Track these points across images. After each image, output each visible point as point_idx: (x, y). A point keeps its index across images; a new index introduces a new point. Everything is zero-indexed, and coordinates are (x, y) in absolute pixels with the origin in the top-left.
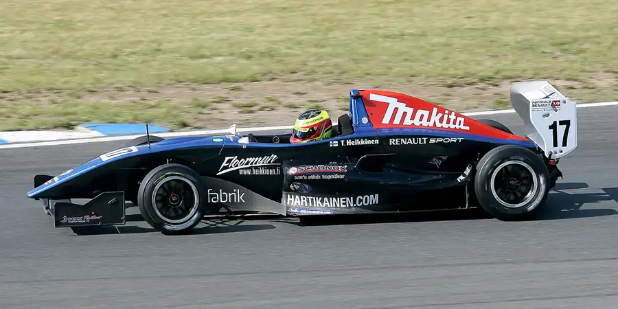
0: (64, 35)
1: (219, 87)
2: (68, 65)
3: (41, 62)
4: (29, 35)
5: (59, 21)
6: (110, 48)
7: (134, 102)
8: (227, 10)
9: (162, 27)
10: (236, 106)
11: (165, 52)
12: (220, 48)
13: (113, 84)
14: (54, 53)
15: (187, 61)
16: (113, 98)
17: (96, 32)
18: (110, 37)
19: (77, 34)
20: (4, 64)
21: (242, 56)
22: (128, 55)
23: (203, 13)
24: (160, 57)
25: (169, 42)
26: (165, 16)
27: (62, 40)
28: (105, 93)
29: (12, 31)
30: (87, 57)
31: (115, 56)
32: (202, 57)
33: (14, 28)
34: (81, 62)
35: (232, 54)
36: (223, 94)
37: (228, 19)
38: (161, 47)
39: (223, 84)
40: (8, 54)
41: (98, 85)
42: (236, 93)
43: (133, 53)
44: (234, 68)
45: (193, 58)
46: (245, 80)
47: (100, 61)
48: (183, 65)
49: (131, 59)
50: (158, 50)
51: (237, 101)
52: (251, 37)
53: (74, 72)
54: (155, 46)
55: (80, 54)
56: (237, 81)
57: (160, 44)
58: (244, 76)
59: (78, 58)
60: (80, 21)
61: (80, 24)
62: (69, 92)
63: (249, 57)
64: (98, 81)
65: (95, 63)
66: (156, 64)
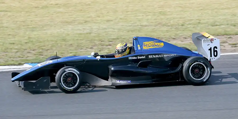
0: (163, 17)
1: (223, 37)
2: (165, 29)
3: (154, 27)
4: (150, 17)
5: (161, 12)
6: (181, 22)
7: (191, 43)
8: (225, 7)
9: (201, 14)
10: (230, 44)
11: (202, 24)
12: (223, 22)
13: (182, 36)
14: (159, 24)
15: (210, 27)
16: (182, 41)
17: (175, 16)
18: (181, 18)
19: (168, 17)
20: (140, 28)
21: (232, 25)
22: (187, 25)
23: (216, 8)
24: (200, 25)
25: (203, 20)
26: (202, 10)
27: (162, 19)
28: (179, 39)
29: (143, 16)
30: (172, 26)
31: (182, 25)
32: (217, 25)
33: (143, 14)
34: (169, 28)
35: (228, 25)
36: (225, 40)
37: (226, 11)
38: (201, 22)
39: (225, 36)
40: (141, 24)
41: (177, 36)
42: (230, 39)
43: (190, 24)
44: (229, 30)
45: (213, 26)
46: (233, 35)
47: (177, 27)
48: (209, 28)
49: (189, 26)
50: (199, 23)
51: (230, 43)
52: (236, 18)
53: (167, 31)
54: (198, 21)
55: (169, 24)
56: (230, 35)
57: (200, 21)
58: (232, 33)
59: (169, 26)
60: (169, 12)
61: (168, 13)
62: (166, 39)
63: (235, 26)
64: (176, 35)
65: (175, 28)
66: (199, 28)
